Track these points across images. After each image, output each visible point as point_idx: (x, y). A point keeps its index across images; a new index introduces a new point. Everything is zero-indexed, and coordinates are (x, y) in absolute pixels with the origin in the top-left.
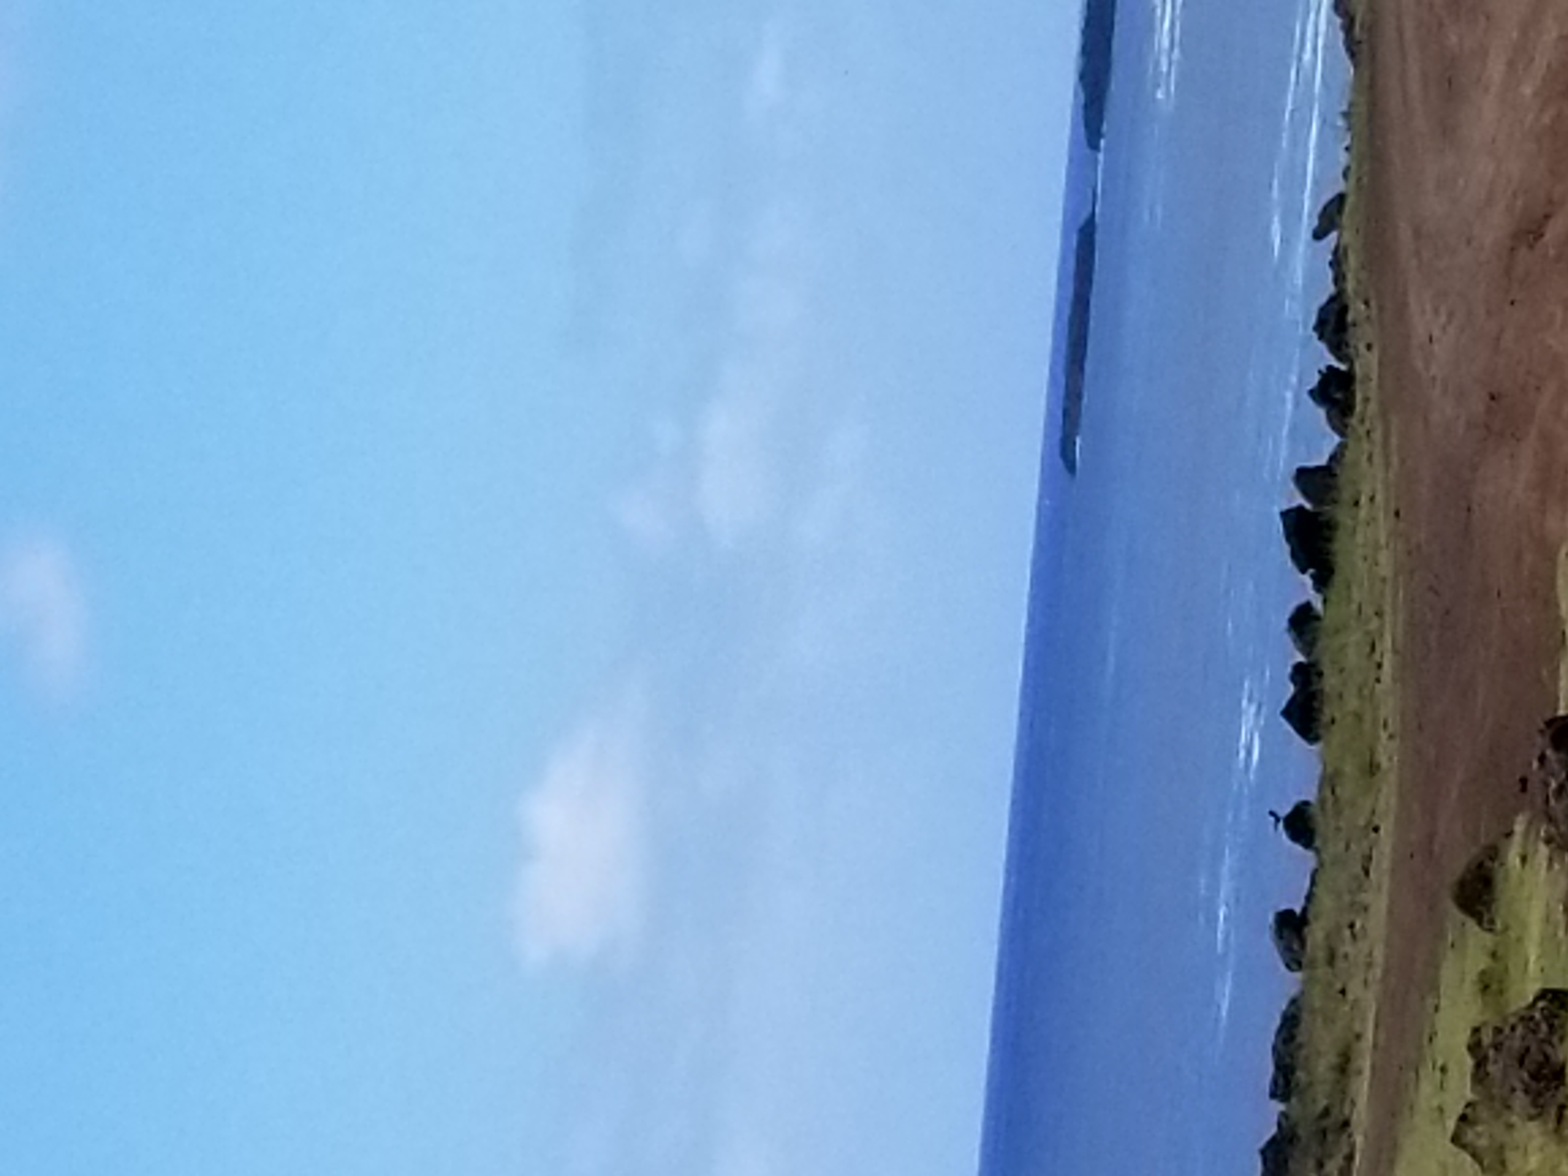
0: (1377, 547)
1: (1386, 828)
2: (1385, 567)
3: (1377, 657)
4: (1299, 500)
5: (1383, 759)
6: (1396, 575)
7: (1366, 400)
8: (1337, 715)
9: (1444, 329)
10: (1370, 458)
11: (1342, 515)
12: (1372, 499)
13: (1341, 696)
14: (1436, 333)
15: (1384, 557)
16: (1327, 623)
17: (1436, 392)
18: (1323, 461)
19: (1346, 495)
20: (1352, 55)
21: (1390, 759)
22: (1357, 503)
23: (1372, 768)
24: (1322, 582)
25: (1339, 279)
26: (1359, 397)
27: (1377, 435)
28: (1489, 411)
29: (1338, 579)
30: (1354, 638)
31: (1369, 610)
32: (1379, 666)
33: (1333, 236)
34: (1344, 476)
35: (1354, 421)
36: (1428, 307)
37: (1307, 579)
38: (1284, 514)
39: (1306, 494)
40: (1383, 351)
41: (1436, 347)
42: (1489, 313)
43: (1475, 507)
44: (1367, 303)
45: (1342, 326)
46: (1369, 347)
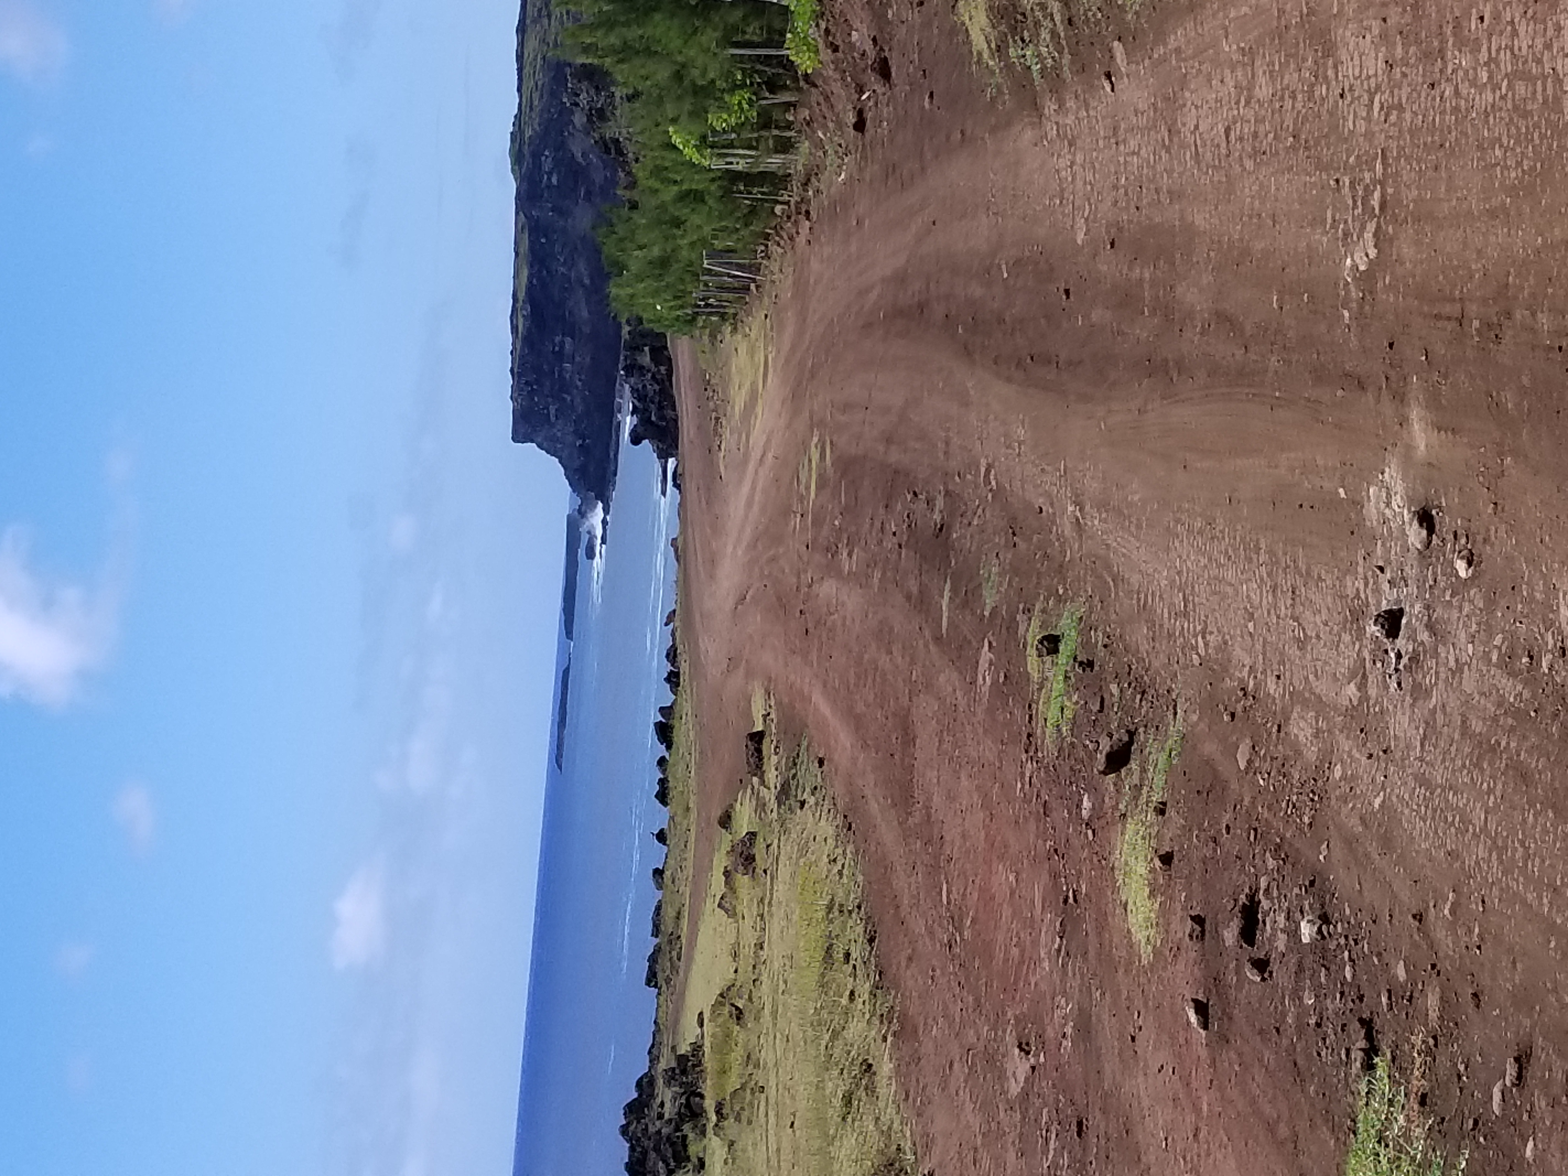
0: (689, 731)
1: (693, 828)
2: (692, 737)
3: (689, 770)
4: (660, 718)
5: (691, 805)
6: (696, 739)
7: (684, 680)
8: (675, 794)
11: (676, 723)
12: (687, 714)
13: (676, 787)
15: (691, 733)
16: (671, 762)
18: (669, 704)
19: (677, 716)
20: (677, 560)
21: (694, 803)
22: (681, 718)
23: (688, 809)
24: (669, 747)
25: (674, 640)
26: (681, 680)
27: (689, 691)
28: (728, 664)
29: (674, 746)
30: (681, 767)
31: (686, 754)
32: (690, 772)
33: (671, 625)
34: (677, 709)
35: (680, 688)
37: (663, 747)
38: (656, 724)
39: (663, 716)
40: (690, 663)
41: (709, 654)
43: (723, 698)
44: (683, 648)
45: (675, 656)
46: (685, 663)
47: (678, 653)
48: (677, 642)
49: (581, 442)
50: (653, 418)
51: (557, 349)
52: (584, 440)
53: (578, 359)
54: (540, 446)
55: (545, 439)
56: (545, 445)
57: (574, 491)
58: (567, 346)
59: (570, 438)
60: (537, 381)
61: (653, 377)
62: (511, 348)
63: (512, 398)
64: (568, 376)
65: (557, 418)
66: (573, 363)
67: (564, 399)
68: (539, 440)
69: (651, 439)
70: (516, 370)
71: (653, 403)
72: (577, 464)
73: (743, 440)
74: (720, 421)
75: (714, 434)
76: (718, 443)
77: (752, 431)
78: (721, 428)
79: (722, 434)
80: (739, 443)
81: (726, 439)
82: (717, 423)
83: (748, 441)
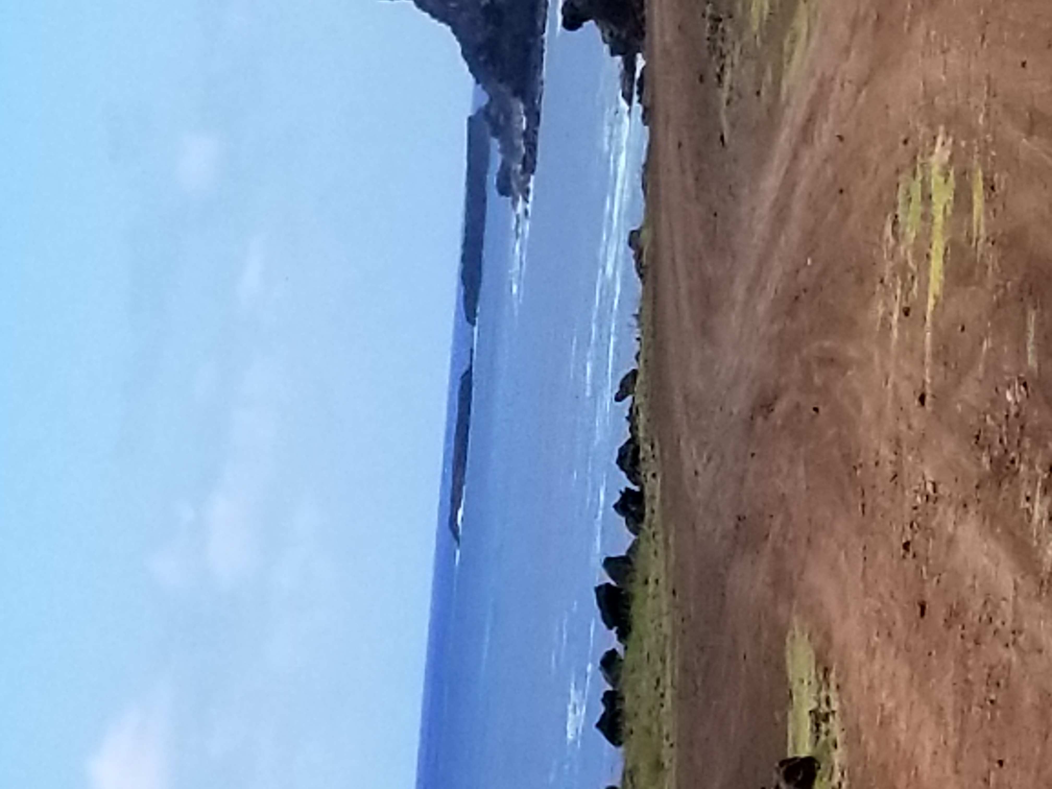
0: (660, 614)
2: (667, 629)
3: (661, 690)
4: (607, 579)
5: (666, 761)
6: (674, 633)
7: (653, 511)
8: (634, 728)
9: (705, 467)
10: (656, 553)
11: (636, 589)
12: (657, 581)
13: (636, 715)
14: (700, 469)
15: (666, 621)
16: (628, 664)
17: (701, 512)
18: (624, 554)
19: (639, 577)
20: (641, 276)
21: (671, 761)
22: (646, 582)
23: (658, 766)
24: (623, 635)
25: (633, 429)
26: (647, 510)
27: (659, 537)
28: (737, 527)
29: (634, 634)
31: (655, 656)
32: (662, 695)
33: (630, 398)
34: (638, 563)
35: (645, 526)
36: (694, 451)
37: (613, 632)
38: (598, 590)
39: (611, 575)
40: (663, 480)
41: (700, 479)
42: (737, 460)
43: (727, 594)
44: (653, 446)
45: (636, 461)
46: (654, 475)
47: (641, 455)
48: (641, 434)
57: (478, 82)
72: (480, 38)
73: (769, 77)
74: (721, 26)
75: (709, 47)
76: (718, 70)
77: (785, 66)
78: (723, 39)
79: (724, 51)
80: (758, 84)
81: (732, 65)
82: (714, 29)
83: (777, 83)
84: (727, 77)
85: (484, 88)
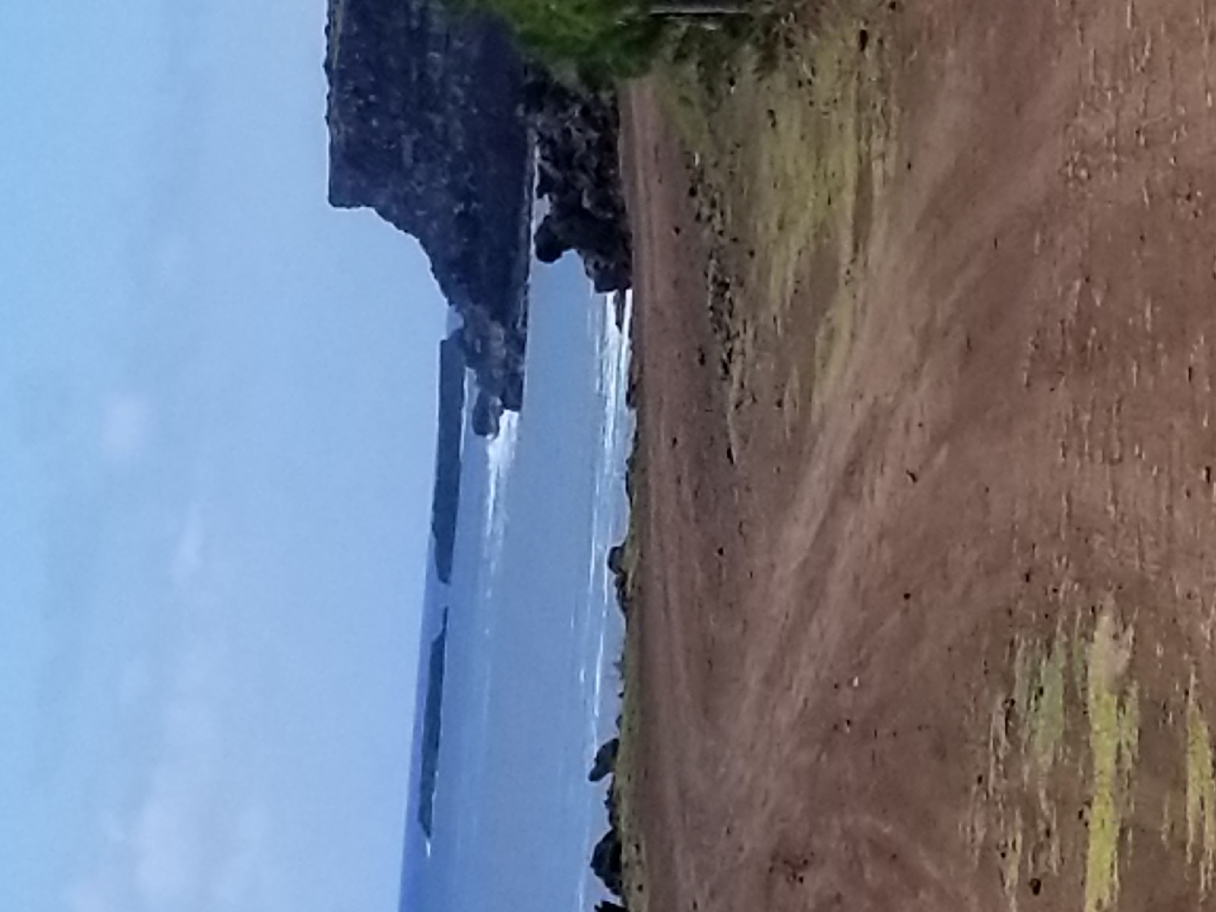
9: (707, 902)
14: (700, 902)
25: (613, 818)
36: (693, 874)
40: (652, 896)
44: (638, 847)
46: (640, 888)
47: (624, 858)
48: (623, 828)
49: (461, 206)
50: (586, 204)
51: (415, 23)
52: (468, 205)
53: (457, 44)
54: (384, 213)
55: (395, 198)
56: (395, 211)
57: (451, 303)
58: (435, 19)
59: (442, 199)
60: (376, 89)
61: (585, 112)
62: (325, 21)
63: (328, 118)
64: (436, 77)
65: (416, 160)
66: (446, 49)
67: (431, 126)
68: (382, 202)
69: (581, 248)
70: (334, 66)
71: (583, 169)
72: (454, 250)
73: (794, 383)
74: (728, 295)
75: (712, 320)
76: (725, 356)
77: (818, 374)
78: (731, 316)
79: (733, 333)
80: (780, 387)
81: (743, 353)
82: (719, 296)
83: (807, 393)
84: (736, 370)
85: (458, 310)
